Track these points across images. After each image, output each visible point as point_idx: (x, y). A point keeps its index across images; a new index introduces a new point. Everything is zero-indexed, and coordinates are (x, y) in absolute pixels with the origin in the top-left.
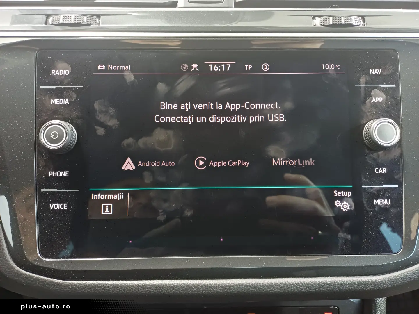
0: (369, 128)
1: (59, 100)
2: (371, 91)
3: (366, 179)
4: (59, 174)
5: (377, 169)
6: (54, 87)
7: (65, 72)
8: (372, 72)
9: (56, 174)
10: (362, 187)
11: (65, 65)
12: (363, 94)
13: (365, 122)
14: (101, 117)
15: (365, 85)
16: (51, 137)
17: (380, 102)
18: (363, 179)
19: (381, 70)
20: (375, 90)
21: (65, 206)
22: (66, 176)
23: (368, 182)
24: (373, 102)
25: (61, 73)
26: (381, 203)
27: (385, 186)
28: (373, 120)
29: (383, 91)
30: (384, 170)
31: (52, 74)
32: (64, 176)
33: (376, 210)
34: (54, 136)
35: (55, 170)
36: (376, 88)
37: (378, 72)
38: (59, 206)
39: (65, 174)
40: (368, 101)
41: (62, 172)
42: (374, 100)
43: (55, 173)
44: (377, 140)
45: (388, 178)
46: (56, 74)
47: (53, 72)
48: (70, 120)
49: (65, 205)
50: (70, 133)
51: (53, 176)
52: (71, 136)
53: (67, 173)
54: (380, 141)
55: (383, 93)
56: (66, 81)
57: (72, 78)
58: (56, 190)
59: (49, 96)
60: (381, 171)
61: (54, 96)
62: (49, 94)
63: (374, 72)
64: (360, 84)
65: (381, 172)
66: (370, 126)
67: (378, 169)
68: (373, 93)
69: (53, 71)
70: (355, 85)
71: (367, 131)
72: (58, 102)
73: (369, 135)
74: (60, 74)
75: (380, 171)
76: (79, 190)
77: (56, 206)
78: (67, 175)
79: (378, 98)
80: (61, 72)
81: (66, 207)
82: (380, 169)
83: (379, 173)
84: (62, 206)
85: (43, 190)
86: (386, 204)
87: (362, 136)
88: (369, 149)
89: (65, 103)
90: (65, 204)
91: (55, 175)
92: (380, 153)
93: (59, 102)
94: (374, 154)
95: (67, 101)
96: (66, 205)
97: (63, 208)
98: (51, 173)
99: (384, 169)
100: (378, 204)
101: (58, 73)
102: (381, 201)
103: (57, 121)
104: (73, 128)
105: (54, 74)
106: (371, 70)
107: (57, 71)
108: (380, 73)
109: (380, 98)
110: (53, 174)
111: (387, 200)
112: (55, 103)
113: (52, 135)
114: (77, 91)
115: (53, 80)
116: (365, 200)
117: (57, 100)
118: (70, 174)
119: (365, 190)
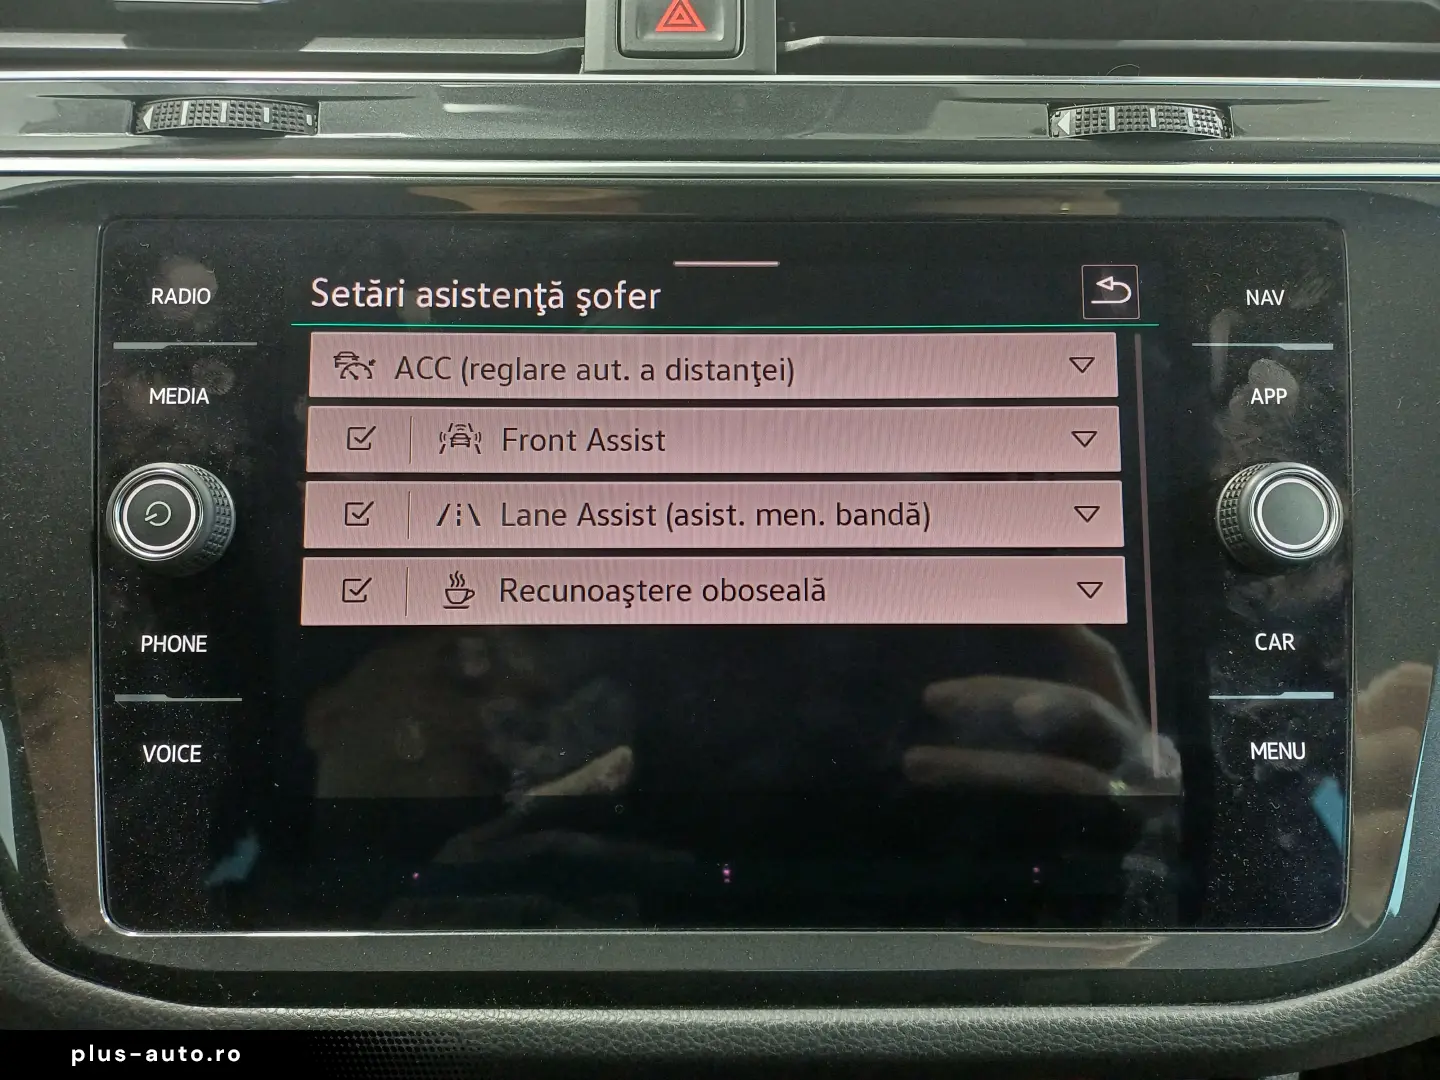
0: (1236, 496)
1: (176, 392)
2: (1247, 368)
3: (1224, 671)
4: (175, 643)
5: (1261, 638)
6: (161, 346)
7: (197, 296)
8: (1252, 297)
9: (163, 644)
10: (1211, 697)
11: (199, 270)
12: (1218, 376)
13: (1224, 472)
15: (1227, 345)
16: (147, 519)
17: (1279, 403)
18: (1215, 672)
19: (1283, 291)
20: (1262, 360)
21: (193, 753)
22: (198, 650)
23: (1229, 681)
24: (1252, 403)
25: (183, 300)
26: (1273, 754)
27: (1288, 695)
28: (1251, 468)
29: (1288, 366)
30: (1286, 641)
31: (153, 302)
32: (193, 650)
33: (1256, 776)
34: (155, 515)
35: (161, 631)
36: (1266, 353)
37: (1272, 298)
38: (173, 753)
39: (196, 644)
40: (1236, 399)
41: (185, 637)
42: (1256, 396)
43: (160, 640)
44: (1263, 539)
45: (1302, 669)
46: (166, 302)
47: (156, 295)
48: (212, 458)
49: (194, 749)
50: (210, 506)
51: (155, 650)
52: (215, 518)
53: (202, 640)
54: (1273, 544)
55: (1288, 373)
56: (198, 327)
57: (224, 316)
58: (162, 698)
59: (141, 376)
60: (1278, 644)
61: (158, 376)
62: (143, 372)
63: (1260, 301)
64: (1208, 342)
65: (1275, 648)
66: (1239, 488)
67: (1265, 635)
68: (1254, 372)
69: (157, 293)
70: (1194, 345)
71: (1228, 506)
72: (171, 399)
73: (1236, 521)
74: (181, 302)
75: (1272, 645)
76: (240, 700)
77: (164, 753)
78: (201, 647)
79: (1272, 392)
80: (185, 295)
81: (196, 757)
82: (1274, 635)
83: (1270, 648)
84: (186, 753)
85: (120, 698)
86: (1290, 757)
87: (1214, 523)
88: (1235, 565)
89: (198, 402)
90: (193, 747)
91: (160, 647)
92: (1274, 580)
93: (176, 399)
94: (1254, 584)
95: (204, 396)
96: (196, 750)
97: (187, 761)
98: (148, 641)
99: (1288, 638)
100: (1265, 758)
101: (174, 299)
102: (1273, 747)
103: (167, 467)
104: (221, 488)
105: (161, 302)
106: (1249, 292)
107: (171, 290)
108: (1279, 303)
109: (1278, 390)
110: (156, 643)
111: (1294, 744)
112: (163, 402)
113: (150, 514)
114: (239, 362)
115: (159, 323)
116: (1217, 742)
117: (169, 389)
118: (210, 644)
119: (1221, 709)
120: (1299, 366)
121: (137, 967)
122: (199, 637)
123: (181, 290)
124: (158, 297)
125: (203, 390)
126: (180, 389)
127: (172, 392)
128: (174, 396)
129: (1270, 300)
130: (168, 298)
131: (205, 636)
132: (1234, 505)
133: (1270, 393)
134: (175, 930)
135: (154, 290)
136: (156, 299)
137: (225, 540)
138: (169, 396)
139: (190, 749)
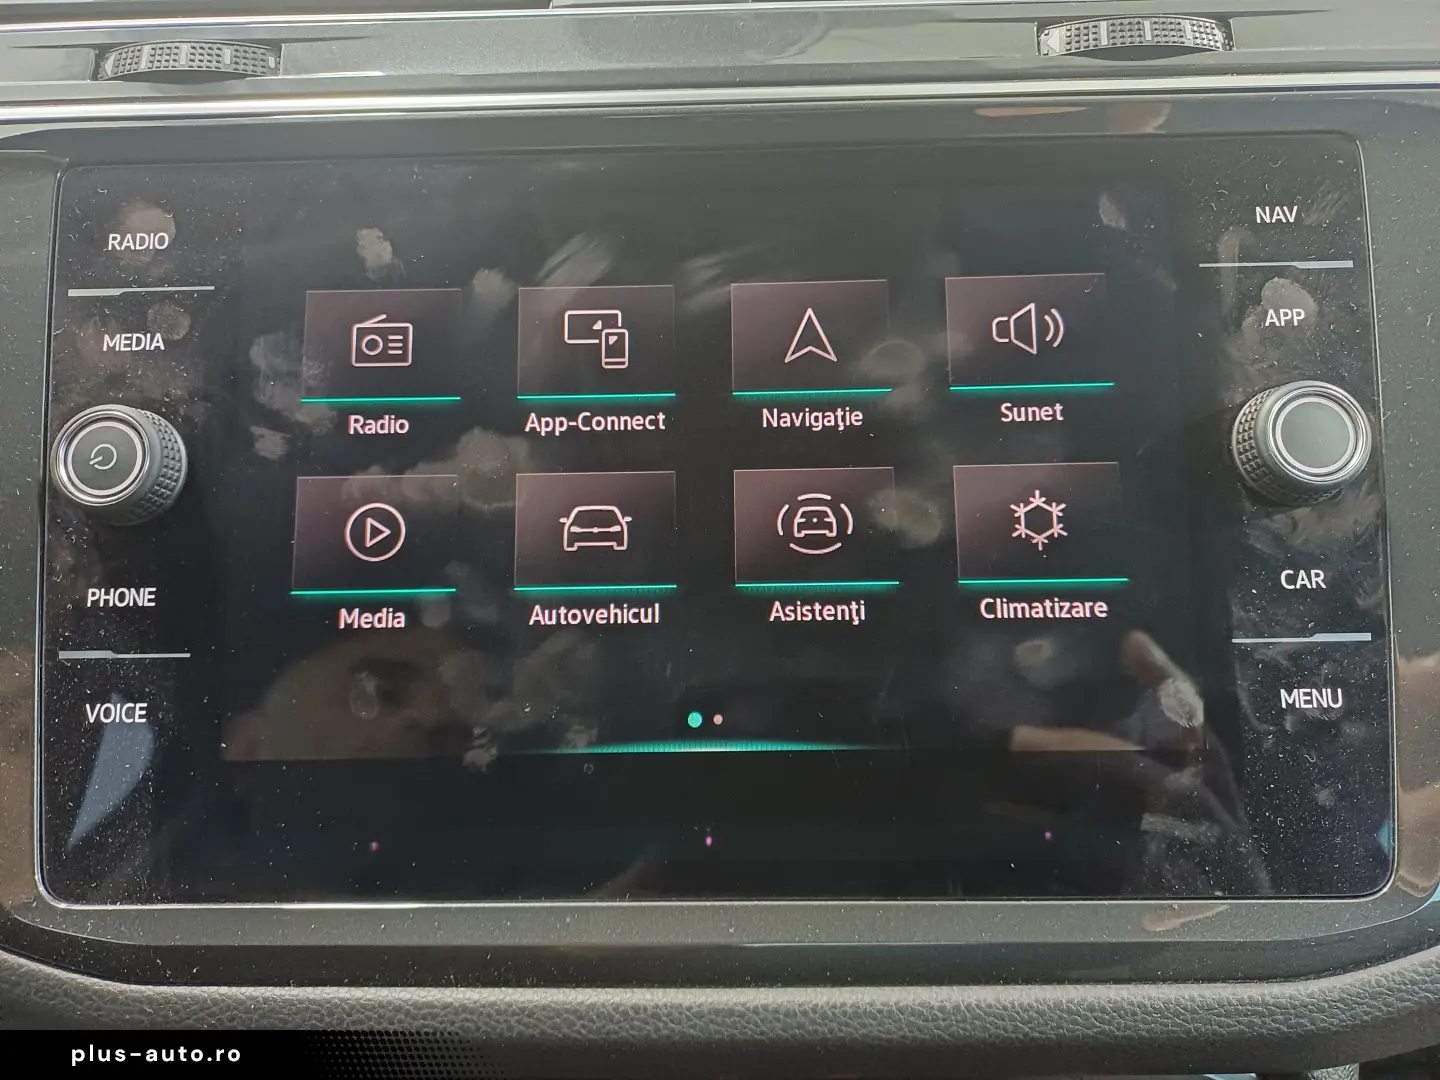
0: (1252, 420)
1: (130, 339)
2: (1260, 288)
3: (1248, 611)
4: (122, 597)
5: (1287, 576)
6: (117, 292)
7: (156, 241)
8: (1262, 215)
9: (111, 597)
10: (1234, 641)
11: (156, 214)
12: (1229, 298)
13: (1238, 399)
14: (271, 394)
15: (1237, 265)
16: (91, 463)
17: (1296, 324)
18: (1237, 612)
19: (1295, 208)
20: (1276, 280)
21: (138, 713)
22: (147, 604)
23: (1255, 624)
24: (1267, 324)
25: (140, 245)
26: (1306, 702)
27: (1320, 638)
28: (1267, 392)
29: (1304, 285)
30: (1317, 579)
31: (110, 248)
32: (140, 604)
33: (1288, 726)
34: (100, 458)
35: (109, 584)
36: (1281, 272)
37: (1283, 215)
38: (118, 713)
39: (144, 597)
40: (1249, 320)
41: (133, 590)
42: (1271, 318)
43: (107, 593)
45: (1335, 608)
46: (123, 248)
47: (114, 241)
48: (166, 404)
49: (139, 709)
50: (158, 449)
51: (102, 605)
52: (162, 461)
53: (150, 593)
54: (1294, 467)
55: (1305, 292)
56: (156, 272)
57: (180, 260)
58: (107, 654)
59: (96, 323)
60: (1307, 582)
61: (113, 323)
62: (97, 318)
63: (1271, 217)
64: (1217, 262)
65: (1303, 586)
66: (1255, 411)
67: (1291, 572)
68: (1267, 292)
69: (114, 239)
70: (1201, 265)
71: (1244, 431)
72: (126, 345)
73: (1254, 445)
74: (138, 248)
75: (1299, 583)
76: (188, 655)
77: (107, 713)
78: (150, 600)
79: (1288, 311)
80: (143, 240)
81: (141, 717)
82: (1302, 573)
83: (1298, 586)
84: (130, 713)
85: (63, 655)
86: (1325, 706)
87: (1230, 451)
88: (1254, 496)
89: (152, 348)
90: (139, 705)
91: (106, 602)
92: (1301, 513)
93: (130, 345)
94: (1278, 517)
95: (159, 342)
96: (141, 709)
97: (131, 721)
98: (95, 595)
99: (1317, 575)
100: (1297, 706)
101: (131, 244)
102: (1305, 694)
103: (119, 410)
104: (172, 433)
105: (118, 248)
106: (1258, 209)
107: (129, 236)
108: (1292, 220)
109: (1295, 310)
110: (103, 597)
111: (1329, 690)
112: (117, 349)
113: (95, 457)
114: (195, 306)
115: (113, 269)
116: (1243, 690)
117: (124, 336)
118: (159, 597)
119: (1246, 653)
121: (72, 942)
122: (147, 590)
123: (139, 235)
124: (115, 243)
125: (158, 335)
126: (135, 336)
127: (126, 339)
128: (129, 342)
129: (1282, 217)
130: (125, 244)
131: (154, 589)
132: (1250, 438)
133: (1286, 314)
134: (114, 903)
135: (111, 236)
136: (113, 244)
137: (175, 487)
138: (123, 342)
139: (135, 707)
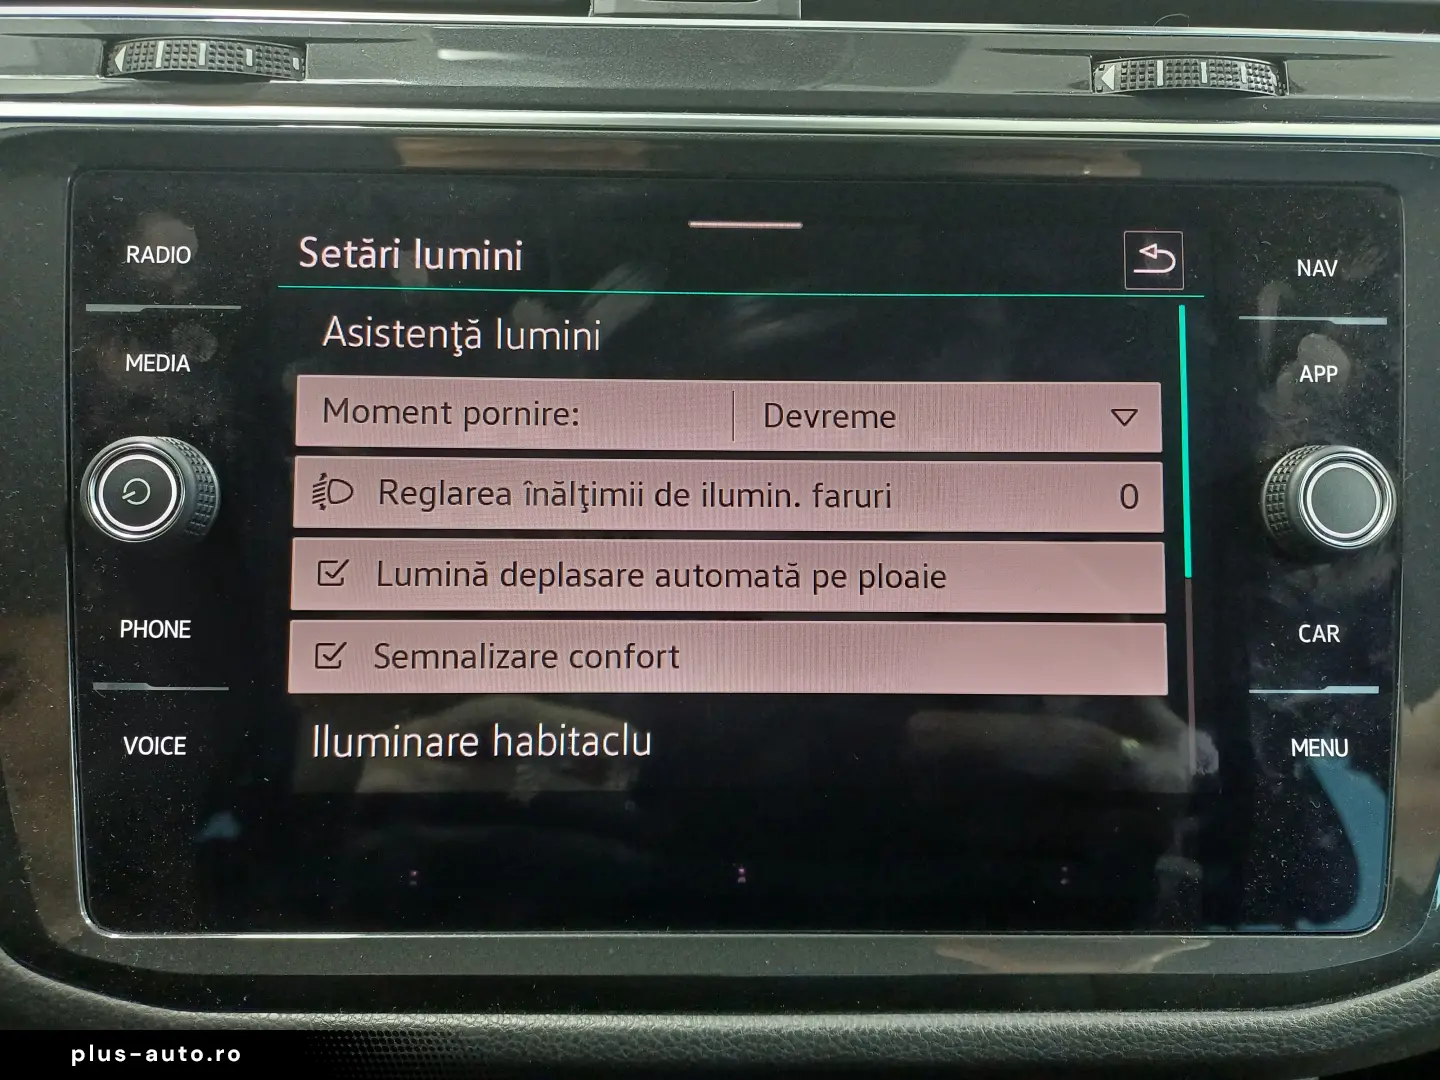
0: (1284, 481)
1: (154, 359)
2: (1296, 343)
3: (1264, 664)
4: (156, 629)
5: (1304, 629)
6: (137, 308)
7: (178, 255)
8: (1304, 268)
9: (145, 629)
10: (1251, 691)
11: (178, 227)
12: (1266, 355)
13: (1270, 455)
15: (1276, 318)
16: (124, 497)
17: (1329, 381)
18: (1257, 665)
19: (1336, 262)
20: (1312, 335)
21: (177, 745)
22: (181, 636)
23: (1271, 674)
24: (1301, 380)
25: (160, 259)
26: (1315, 751)
27: (1331, 690)
28: (1300, 451)
29: (1340, 341)
30: (1331, 633)
31: (129, 261)
32: (175, 636)
33: (1297, 774)
34: (133, 493)
35: (141, 616)
36: (1317, 328)
37: (1324, 268)
38: (157, 745)
39: (179, 630)
40: (1285, 376)
41: (167, 623)
42: (1305, 374)
43: (141, 624)
44: (1313, 528)
45: (1347, 662)
46: (142, 261)
47: (132, 253)
48: (197, 431)
49: (178, 741)
50: (193, 484)
51: (135, 636)
52: (197, 496)
53: (185, 625)
54: (1322, 532)
55: (1339, 349)
56: (179, 289)
57: (205, 278)
58: (146, 687)
59: (116, 342)
60: (1323, 636)
61: (134, 341)
62: (119, 337)
63: (1312, 272)
64: (1256, 315)
65: (1319, 640)
66: (1288, 472)
67: (1309, 626)
68: (1304, 347)
69: (133, 251)
70: (1241, 318)
71: (1275, 491)
72: (149, 366)
73: (1284, 507)
74: (158, 261)
75: (1316, 636)
76: (227, 689)
77: (146, 745)
78: (185, 633)
79: (1322, 370)
80: (163, 254)
81: (180, 749)
82: (1319, 626)
83: (1314, 640)
84: (169, 746)
85: (98, 686)
86: (1332, 755)
87: (1259, 508)
88: (1280, 553)
89: (178, 370)
90: (177, 739)
91: (140, 633)
92: (1322, 569)
93: (154, 366)
94: (1298, 572)
95: (184, 364)
96: (180, 742)
97: (170, 754)
98: (127, 626)
99: (1333, 630)
100: (1306, 755)
101: (151, 257)
102: (1314, 744)
103: (145, 441)
104: (204, 464)
105: (137, 261)
106: (1300, 262)
107: (148, 248)
108: (1331, 275)
109: (1329, 367)
110: (136, 629)
111: (1337, 740)
112: (141, 370)
113: (128, 492)
114: (220, 325)
115: (132, 284)
116: (1257, 738)
117: (147, 356)
118: (193, 630)
119: (1261, 703)
120: (1349, 341)
121: (120, 970)
122: (182, 622)
123: (159, 248)
124: (134, 255)
125: (184, 357)
126: (159, 356)
127: (149, 359)
128: (153, 363)
129: (1322, 271)
130: (144, 257)
131: (189, 622)
132: (1281, 490)
133: (1320, 371)
134: (161, 932)
135: (129, 248)
136: (131, 257)
138: (147, 362)
139: (174, 740)
